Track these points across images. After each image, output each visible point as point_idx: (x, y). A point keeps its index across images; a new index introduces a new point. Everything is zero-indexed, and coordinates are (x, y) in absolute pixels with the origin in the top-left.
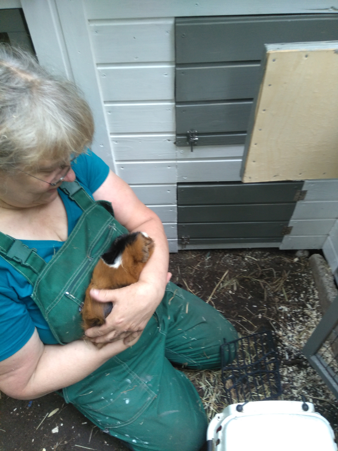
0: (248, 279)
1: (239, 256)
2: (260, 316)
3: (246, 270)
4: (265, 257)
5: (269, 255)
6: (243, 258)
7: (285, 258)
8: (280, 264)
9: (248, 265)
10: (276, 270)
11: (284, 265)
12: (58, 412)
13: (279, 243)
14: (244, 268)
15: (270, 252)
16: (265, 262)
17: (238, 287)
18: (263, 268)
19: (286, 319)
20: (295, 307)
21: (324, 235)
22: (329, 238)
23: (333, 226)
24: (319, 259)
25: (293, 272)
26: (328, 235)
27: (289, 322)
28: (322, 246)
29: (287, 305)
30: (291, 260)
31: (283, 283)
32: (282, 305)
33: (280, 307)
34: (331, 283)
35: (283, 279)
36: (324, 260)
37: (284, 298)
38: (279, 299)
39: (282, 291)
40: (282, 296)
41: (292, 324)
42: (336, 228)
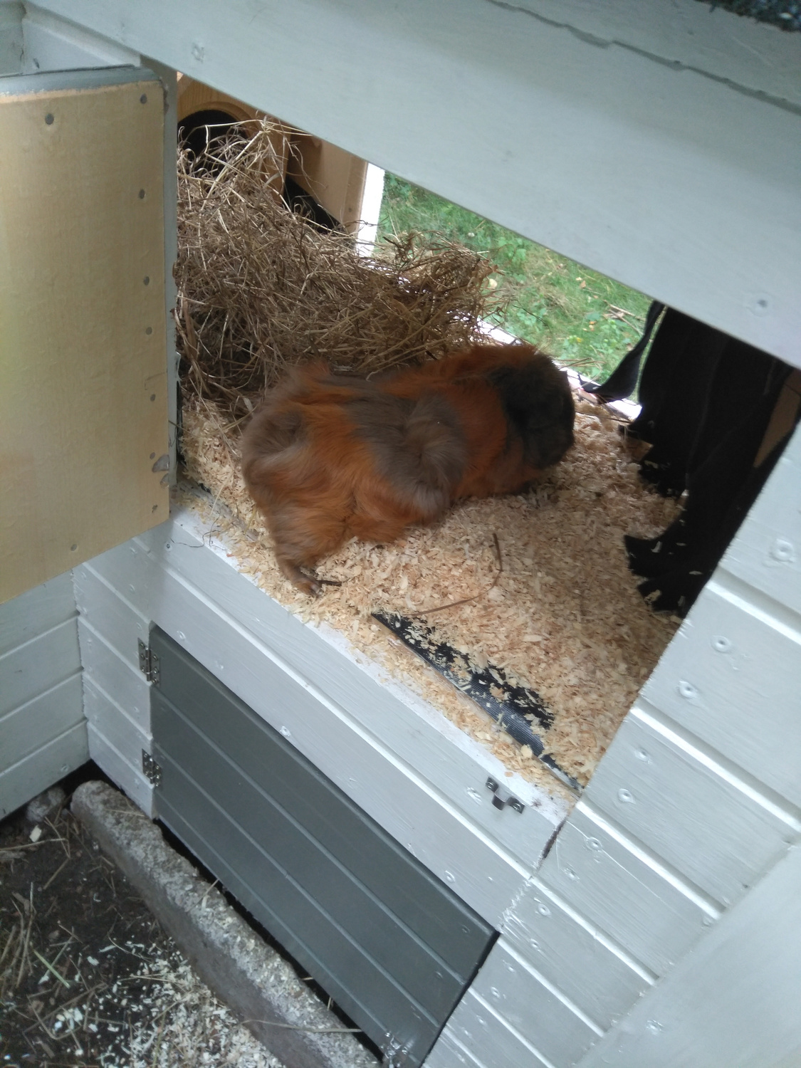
7: (3, 851)
19: (92, 1047)
20: (98, 986)
21: (77, 724)
22: (90, 725)
23: (83, 692)
24: (98, 798)
25: (42, 883)
26: (85, 718)
27: (105, 1051)
28: (88, 753)
29: (75, 1000)
30: (22, 844)
31: (32, 937)
32: (61, 1012)
33: (57, 1020)
34: (158, 850)
35: (22, 924)
36: (112, 790)
37: (54, 986)
38: (41, 998)
39: (40, 964)
40: (45, 984)
41: (117, 1049)
42: (94, 696)
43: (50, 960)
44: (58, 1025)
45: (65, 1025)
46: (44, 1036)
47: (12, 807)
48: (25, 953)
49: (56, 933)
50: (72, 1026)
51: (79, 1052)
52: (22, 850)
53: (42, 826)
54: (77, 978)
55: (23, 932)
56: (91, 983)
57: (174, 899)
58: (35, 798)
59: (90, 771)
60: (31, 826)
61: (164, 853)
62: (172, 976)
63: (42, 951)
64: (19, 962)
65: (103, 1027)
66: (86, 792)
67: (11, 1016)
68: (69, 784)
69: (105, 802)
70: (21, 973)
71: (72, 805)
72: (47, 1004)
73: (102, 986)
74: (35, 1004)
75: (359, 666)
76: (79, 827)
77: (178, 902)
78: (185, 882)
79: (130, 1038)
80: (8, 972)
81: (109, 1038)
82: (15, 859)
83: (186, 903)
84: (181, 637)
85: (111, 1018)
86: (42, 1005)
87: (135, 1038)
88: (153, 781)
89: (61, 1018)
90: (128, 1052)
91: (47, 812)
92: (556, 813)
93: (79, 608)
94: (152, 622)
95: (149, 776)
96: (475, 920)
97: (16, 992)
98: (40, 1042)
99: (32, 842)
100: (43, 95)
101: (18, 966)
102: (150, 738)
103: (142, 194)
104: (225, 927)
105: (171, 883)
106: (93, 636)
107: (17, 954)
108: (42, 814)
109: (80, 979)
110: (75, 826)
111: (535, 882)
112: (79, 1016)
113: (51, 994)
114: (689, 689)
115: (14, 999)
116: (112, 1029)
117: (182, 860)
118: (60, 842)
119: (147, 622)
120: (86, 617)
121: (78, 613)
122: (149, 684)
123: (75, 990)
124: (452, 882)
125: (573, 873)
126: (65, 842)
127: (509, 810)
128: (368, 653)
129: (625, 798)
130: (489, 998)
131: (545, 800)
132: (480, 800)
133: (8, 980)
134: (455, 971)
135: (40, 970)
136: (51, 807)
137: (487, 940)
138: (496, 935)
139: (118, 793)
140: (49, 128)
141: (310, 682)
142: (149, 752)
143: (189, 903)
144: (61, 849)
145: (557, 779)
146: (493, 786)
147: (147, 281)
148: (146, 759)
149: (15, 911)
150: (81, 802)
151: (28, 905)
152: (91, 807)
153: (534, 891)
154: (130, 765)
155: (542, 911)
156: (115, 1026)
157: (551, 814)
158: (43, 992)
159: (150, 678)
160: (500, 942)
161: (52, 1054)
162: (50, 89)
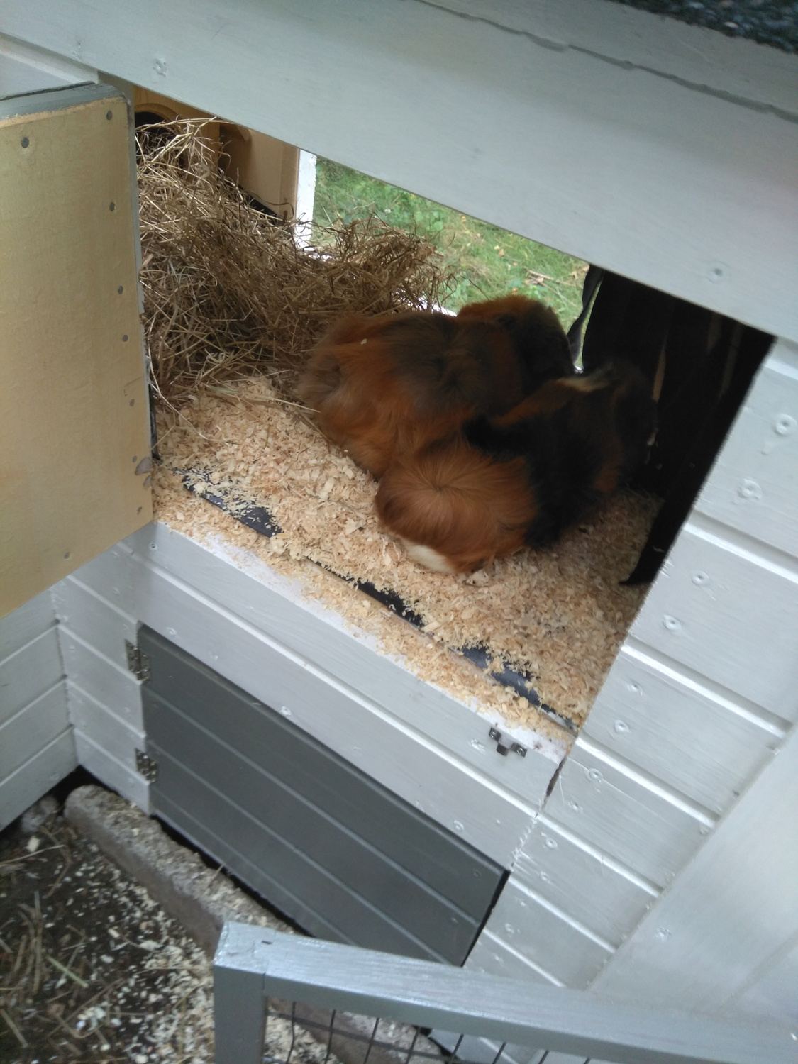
11: (9, 890)
19: (118, 1041)
20: (116, 982)
21: (62, 732)
22: (77, 732)
23: (67, 700)
24: (92, 802)
25: (47, 890)
26: (71, 726)
27: (130, 1043)
28: (76, 759)
29: (94, 998)
30: (20, 856)
31: (44, 945)
32: (82, 1012)
33: (79, 1021)
34: (160, 844)
35: (32, 931)
36: (105, 793)
37: (72, 987)
38: (60, 1001)
39: (54, 968)
40: (63, 987)
41: (142, 1039)
42: (80, 702)
43: (65, 962)
44: (81, 1024)
45: (88, 1023)
46: (68, 1037)
47: (7, 820)
48: (39, 960)
49: (67, 938)
50: (94, 1024)
51: (106, 1047)
52: (22, 861)
53: (39, 835)
54: (93, 977)
55: (34, 940)
56: (109, 980)
57: (181, 888)
58: (28, 810)
59: (80, 777)
60: (27, 837)
61: (165, 845)
62: (187, 963)
63: (55, 955)
64: (33, 969)
65: (125, 1020)
66: (79, 797)
67: (34, 1021)
68: (61, 792)
69: (101, 805)
70: (37, 979)
71: (66, 812)
72: (67, 1007)
73: (119, 981)
74: (55, 1007)
75: (357, 640)
76: (76, 832)
77: (186, 891)
78: (191, 871)
79: (153, 1027)
80: (24, 980)
81: (133, 1029)
82: (16, 871)
83: (193, 891)
84: (171, 633)
85: (130, 1011)
86: (62, 1007)
87: (158, 1026)
88: (149, 778)
89: (82, 1017)
90: (153, 1040)
91: (42, 821)
92: (556, 752)
93: (58, 616)
94: (139, 622)
95: (144, 773)
96: (486, 864)
97: (35, 998)
98: (65, 1043)
99: (29, 853)
100: (18, 119)
101: (33, 973)
102: (142, 735)
103: (112, 207)
104: (236, 908)
105: (176, 874)
106: (76, 644)
107: (30, 961)
108: (38, 824)
109: (98, 978)
110: (71, 831)
111: (541, 818)
112: (101, 1014)
113: (69, 996)
114: (673, 622)
115: (33, 1006)
116: (135, 1021)
117: (184, 850)
118: (58, 849)
119: (134, 622)
120: (67, 624)
121: (57, 622)
122: (139, 683)
123: (94, 989)
124: (461, 831)
125: (576, 805)
126: (64, 848)
127: (512, 756)
128: (364, 627)
129: (621, 728)
130: (504, 936)
131: (545, 742)
132: (483, 750)
133: (26, 988)
134: (470, 915)
135: (56, 975)
136: (46, 816)
137: (498, 880)
138: (506, 874)
139: (112, 795)
140: (26, 151)
141: (308, 660)
142: (143, 749)
143: (197, 890)
144: (60, 855)
145: (553, 721)
146: (496, 735)
147: (120, 291)
148: (139, 757)
149: (23, 921)
150: (76, 807)
151: (35, 913)
152: (87, 811)
153: (541, 826)
154: (123, 766)
155: (550, 844)
156: (137, 1017)
157: (551, 754)
158: (61, 995)
159: (140, 677)
160: (511, 880)
161: (79, 1053)
162: (23, 114)
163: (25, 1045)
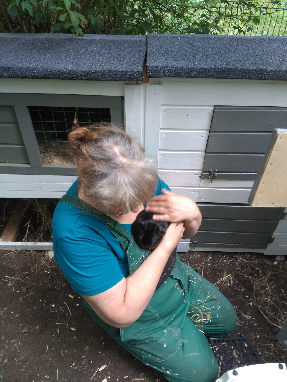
0: (241, 275)
1: (233, 257)
2: (251, 304)
3: (239, 269)
4: (253, 260)
5: (255, 258)
6: (237, 259)
7: (268, 261)
8: (264, 265)
9: (241, 265)
10: (261, 270)
11: (267, 266)
12: (106, 367)
13: (263, 250)
14: (237, 267)
15: (256, 256)
16: (253, 263)
17: (234, 282)
18: (252, 268)
25: (274, 272)
29: (271, 297)
31: (267, 280)
35: (267, 276)
38: (265, 292)
39: (267, 286)
43: (270, 287)
46: (262, 298)
47: (275, 254)
48: (265, 282)
49: (272, 283)
52: (272, 264)
53: (278, 262)
55: (266, 278)
58: (279, 255)
60: (276, 261)
63: (268, 284)
67: (258, 290)
70: (263, 285)
72: (265, 293)
74: (263, 292)
82: (270, 264)
86: (264, 293)
99: (275, 263)
101: (263, 283)
107: (264, 281)
108: (279, 260)
115: (260, 288)
118: (280, 267)
133: (260, 284)
136: (282, 259)
149: (266, 273)
151: (269, 274)
163: (255, 292)
